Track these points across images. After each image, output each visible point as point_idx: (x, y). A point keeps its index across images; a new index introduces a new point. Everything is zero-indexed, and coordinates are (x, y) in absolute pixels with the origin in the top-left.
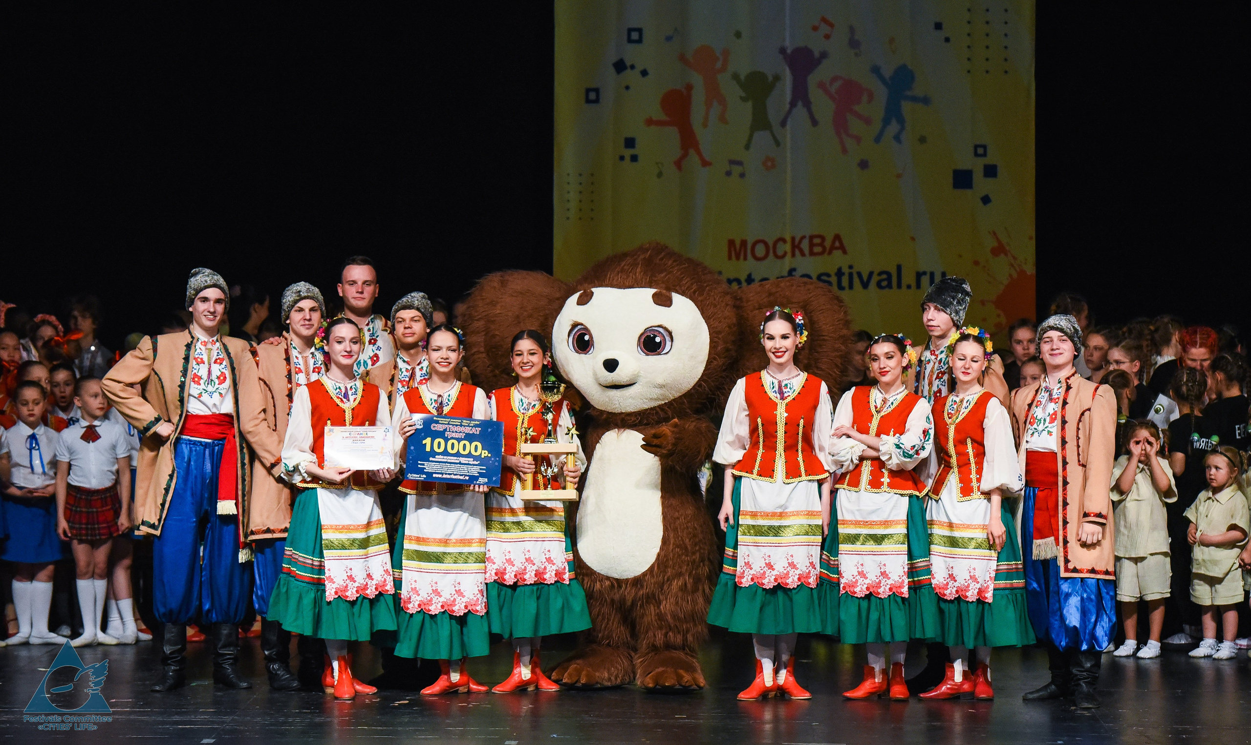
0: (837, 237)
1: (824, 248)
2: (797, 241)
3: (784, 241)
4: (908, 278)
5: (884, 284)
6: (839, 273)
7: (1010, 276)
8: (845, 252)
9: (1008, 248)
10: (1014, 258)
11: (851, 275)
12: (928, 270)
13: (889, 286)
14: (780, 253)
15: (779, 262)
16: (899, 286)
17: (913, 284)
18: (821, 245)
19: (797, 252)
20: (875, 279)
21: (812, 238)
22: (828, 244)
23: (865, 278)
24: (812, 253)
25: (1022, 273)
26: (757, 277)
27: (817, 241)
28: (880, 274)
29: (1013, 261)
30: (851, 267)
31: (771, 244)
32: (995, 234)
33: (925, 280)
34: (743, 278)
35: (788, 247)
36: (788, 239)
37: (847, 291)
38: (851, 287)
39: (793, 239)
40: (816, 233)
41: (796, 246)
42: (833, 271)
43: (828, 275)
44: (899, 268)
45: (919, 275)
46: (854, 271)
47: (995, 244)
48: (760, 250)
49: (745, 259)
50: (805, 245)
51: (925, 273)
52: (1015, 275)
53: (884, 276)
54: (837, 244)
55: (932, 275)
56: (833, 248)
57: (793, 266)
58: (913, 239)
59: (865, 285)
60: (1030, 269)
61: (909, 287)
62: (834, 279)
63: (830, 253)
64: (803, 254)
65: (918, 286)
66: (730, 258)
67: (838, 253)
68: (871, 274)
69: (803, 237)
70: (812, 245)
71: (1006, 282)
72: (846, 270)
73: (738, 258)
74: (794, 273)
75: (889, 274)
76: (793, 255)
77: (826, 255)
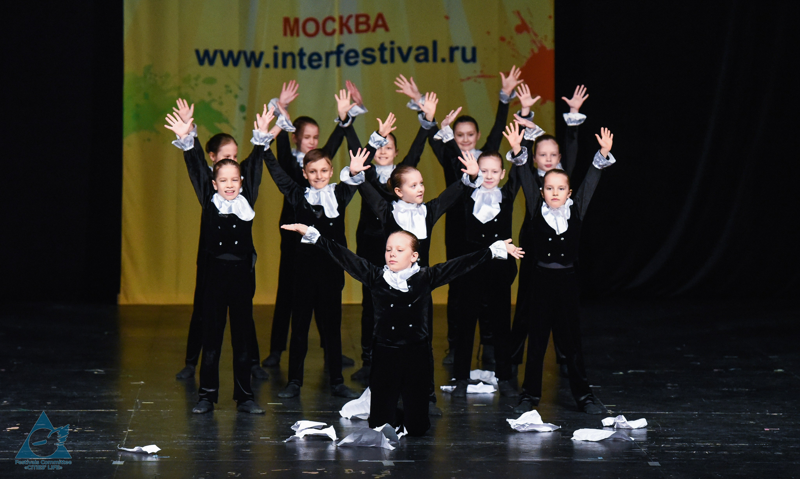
0: (380, 16)
1: (369, 26)
2: (344, 20)
3: (333, 19)
4: (443, 52)
5: (422, 57)
6: (382, 48)
7: (532, 50)
8: (387, 29)
9: (530, 26)
10: (536, 35)
11: (392, 50)
12: (461, 45)
13: (426, 60)
14: (329, 30)
15: (328, 39)
16: (435, 60)
17: (448, 59)
18: (366, 23)
19: (345, 30)
20: (413, 53)
21: (358, 17)
22: (372, 22)
23: (405, 51)
24: (358, 31)
25: (542, 48)
26: (308, 52)
27: (362, 19)
28: (418, 49)
29: (534, 38)
30: (392, 43)
31: (321, 22)
32: (518, 13)
33: (458, 55)
34: (296, 52)
35: (336, 26)
36: (337, 18)
37: (389, 64)
38: (392, 60)
39: (341, 18)
40: (362, 12)
41: (344, 25)
42: (376, 47)
43: (372, 50)
44: (435, 43)
45: (452, 50)
46: (396, 46)
47: (519, 22)
48: (311, 27)
49: (298, 35)
50: (352, 24)
51: (457, 48)
52: (536, 51)
53: (422, 51)
54: (380, 22)
55: (464, 50)
56: (376, 26)
57: (341, 42)
58: (447, 18)
59: (405, 59)
60: (550, 45)
61: (443, 60)
62: (377, 54)
63: (374, 30)
64: (350, 32)
65: (452, 59)
66: (285, 34)
67: (380, 31)
68: (410, 49)
69: (350, 17)
70: (358, 24)
71: (528, 56)
72: (388, 45)
73: (292, 34)
74: (342, 49)
75: (426, 49)
76: (341, 32)
77: (370, 33)
